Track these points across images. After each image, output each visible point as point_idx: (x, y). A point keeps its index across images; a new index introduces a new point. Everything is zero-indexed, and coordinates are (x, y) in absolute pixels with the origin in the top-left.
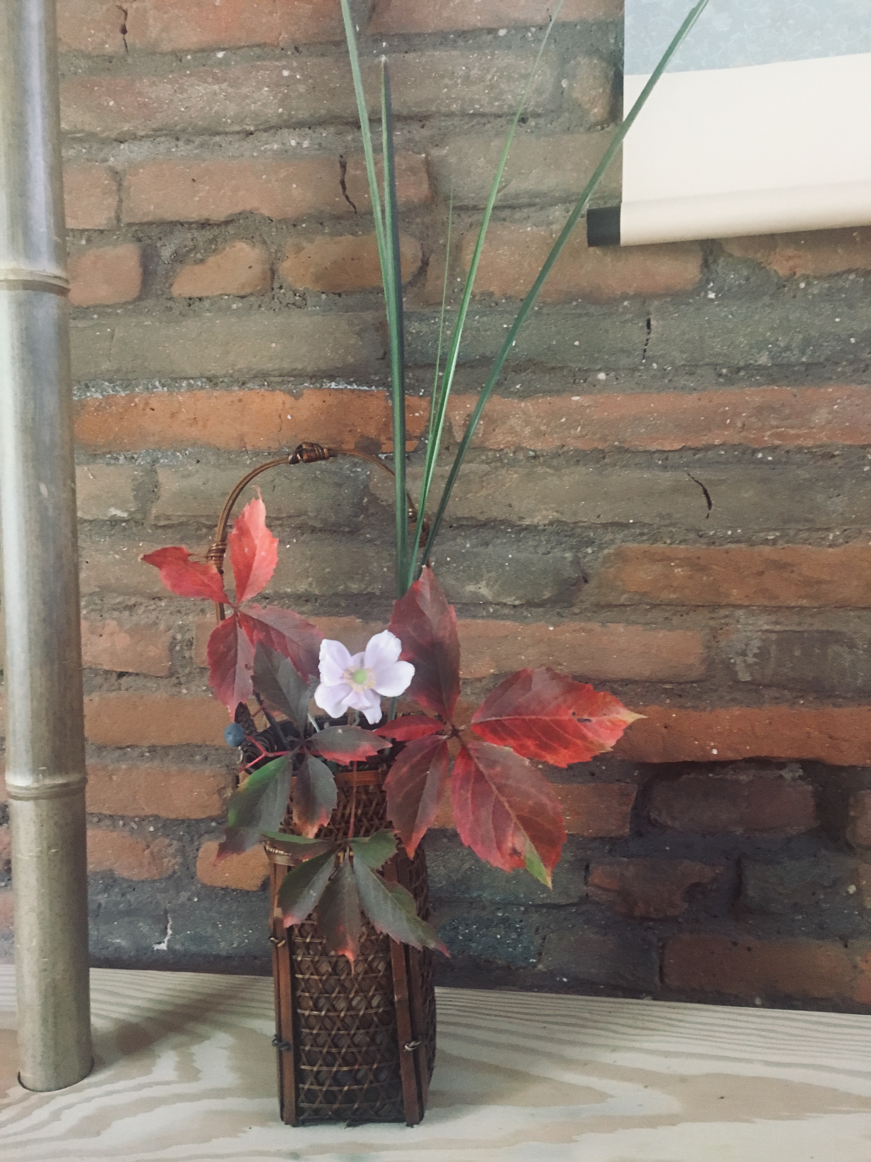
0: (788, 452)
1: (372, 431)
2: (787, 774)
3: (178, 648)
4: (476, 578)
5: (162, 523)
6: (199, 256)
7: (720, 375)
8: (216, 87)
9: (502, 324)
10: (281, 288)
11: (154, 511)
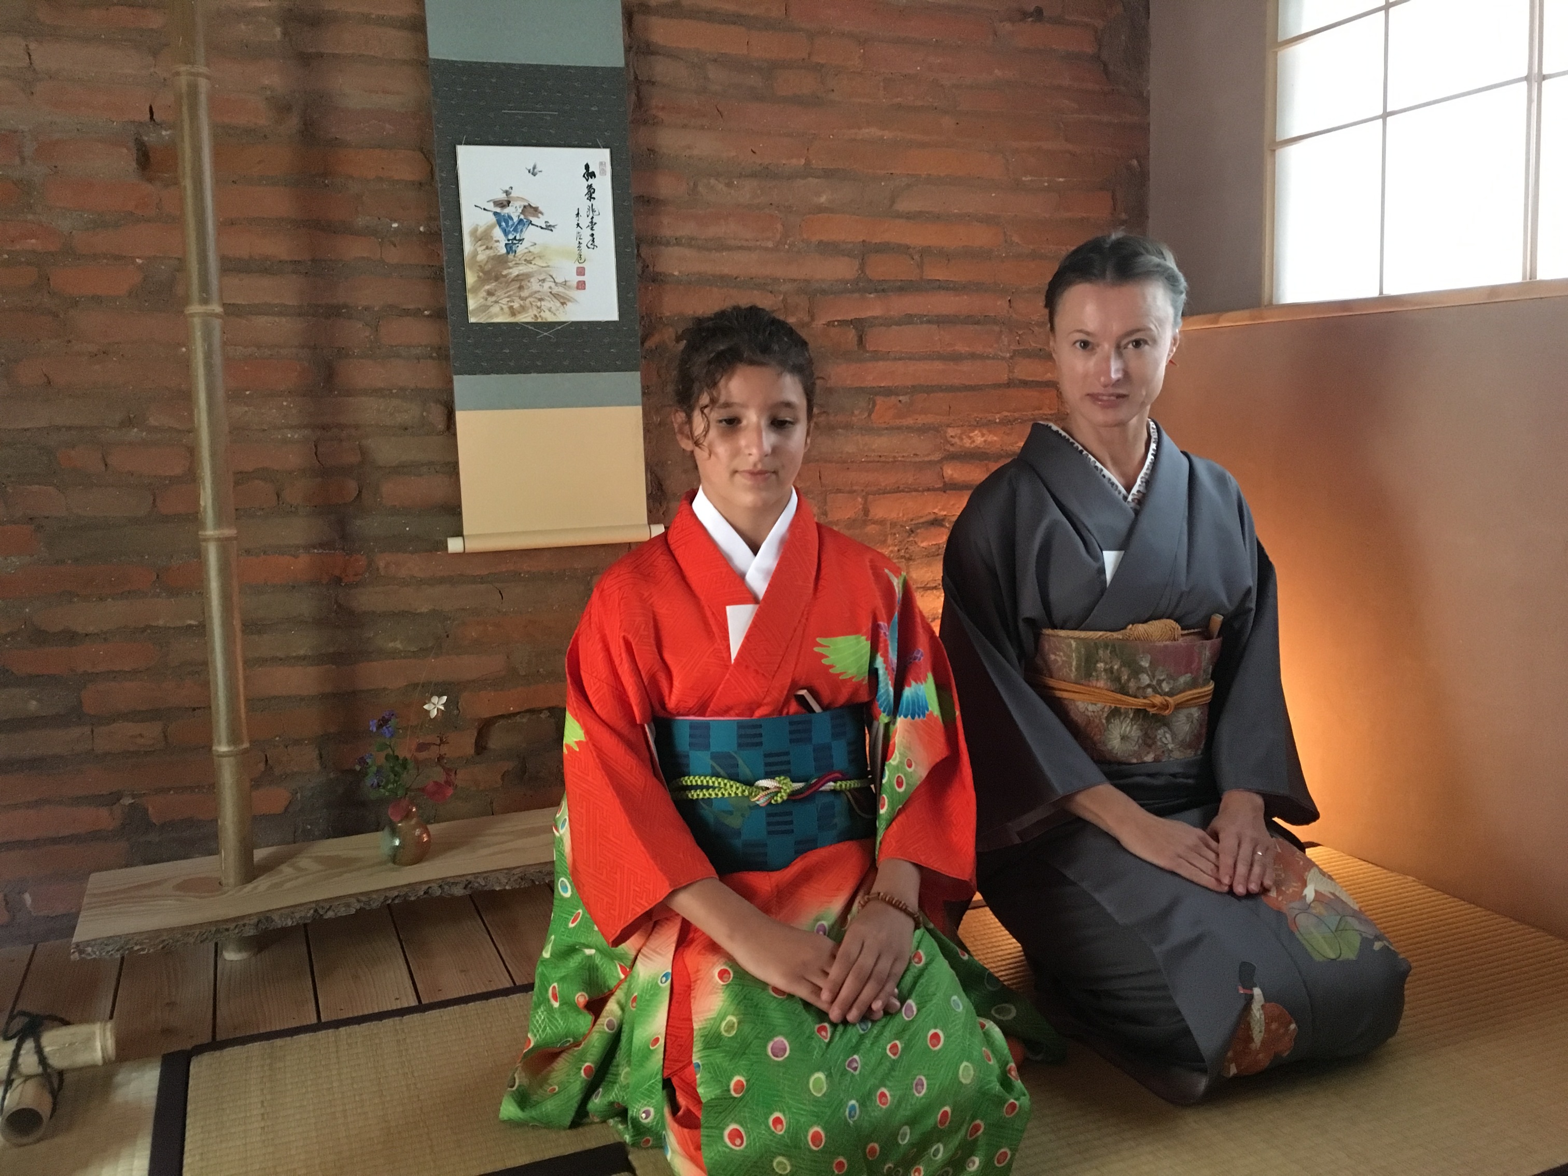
2: (542, 716)
4: (394, 640)
10: (284, 503)
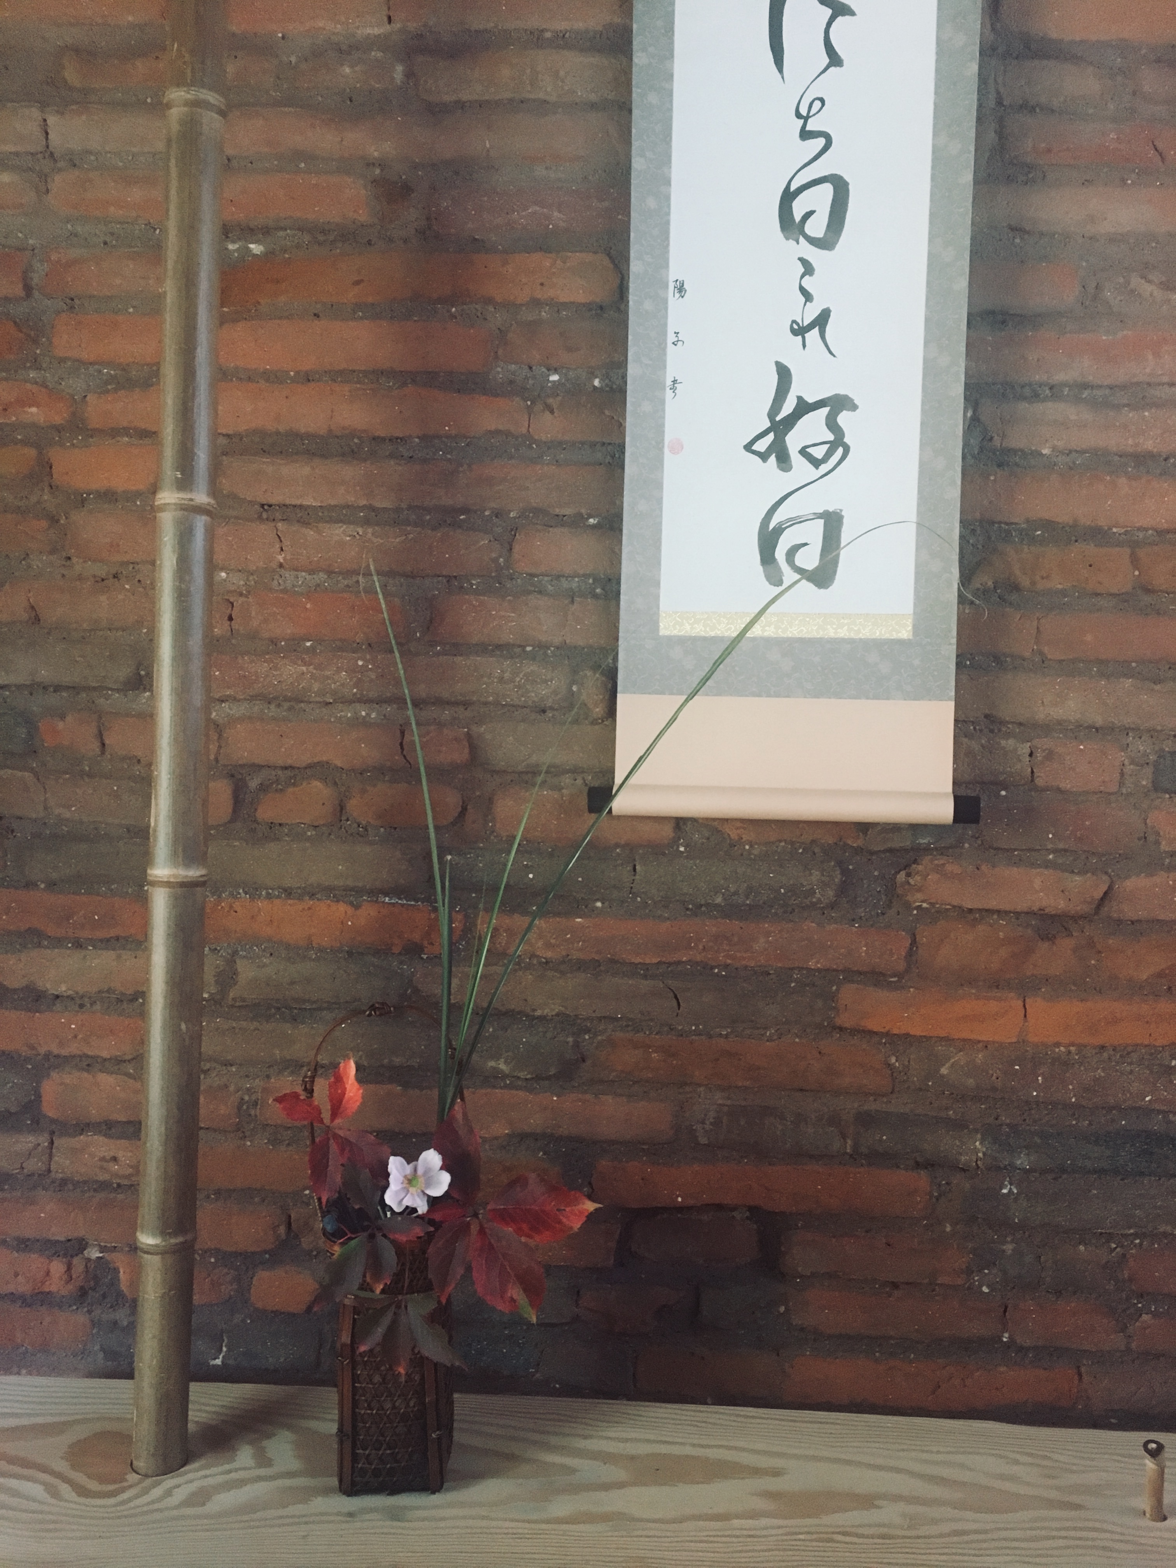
0: (736, 969)
1: (416, 937)
3: (245, 1107)
4: (497, 1057)
5: (238, 1004)
6: (280, 787)
7: (688, 909)
8: (304, 668)
9: (522, 862)
10: (348, 820)
11: (231, 995)
